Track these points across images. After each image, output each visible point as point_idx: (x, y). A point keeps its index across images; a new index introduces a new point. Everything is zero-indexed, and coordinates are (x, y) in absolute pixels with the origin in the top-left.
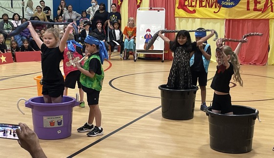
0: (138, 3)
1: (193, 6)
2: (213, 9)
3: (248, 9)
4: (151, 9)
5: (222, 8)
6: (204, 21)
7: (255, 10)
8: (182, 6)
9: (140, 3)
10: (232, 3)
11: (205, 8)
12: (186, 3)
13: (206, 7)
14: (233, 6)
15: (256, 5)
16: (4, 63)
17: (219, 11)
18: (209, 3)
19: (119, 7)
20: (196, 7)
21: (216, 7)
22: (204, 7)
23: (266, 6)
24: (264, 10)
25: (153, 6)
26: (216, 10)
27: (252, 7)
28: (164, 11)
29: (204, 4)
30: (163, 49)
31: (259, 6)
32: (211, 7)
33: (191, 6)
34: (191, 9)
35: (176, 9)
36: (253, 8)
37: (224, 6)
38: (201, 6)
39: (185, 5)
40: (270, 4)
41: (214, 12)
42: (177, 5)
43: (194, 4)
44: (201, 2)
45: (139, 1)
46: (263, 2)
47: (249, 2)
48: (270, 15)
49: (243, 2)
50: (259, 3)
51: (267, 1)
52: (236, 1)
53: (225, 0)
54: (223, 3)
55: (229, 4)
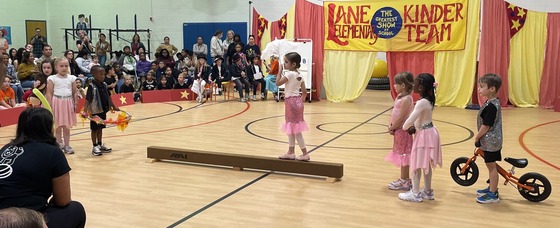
1: (345, 37)
2: (369, 40)
3: (410, 40)
4: (296, 40)
5: (379, 39)
6: (360, 54)
7: (418, 40)
8: (332, 37)
9: (284, 34)
10: (391, 33)
11: (359, 39)
12: (337, 33)
14: (391, 36)
15: (418, 35)
16: (124, 104)
17: (375, 42)
18: (363, 34)
19: (260, 38)
20: (348, 38)
21: (371, 38)
22: (358, 37)
23: (430, 36)
24: (427, 41)
25: (298, 36)
26: (372, 41)
28: (311, 43)
29: (358, 34)
30: (310, 87)
31: (422, 36)
32: (366, 38)
33: (343, 37)
34: (342, 40)
35: (326, 41)
36: (415, 38)
37: (382, 36)
38: (354, 36)
39: (335, 36)
40: (434, 34)
41: (370, 43)
42: (327, 36)
43: (346, 34)
44: (354, 31)
45: (283, 31)
46: (427, 31)
47: (410, 32)
48: (435, 46)
49: (403, 32)
50: (423, 32)
51: (432, 30)
52: (396, 30)
53: (382, 29)
54: (380, 33)
55: (387, 34)
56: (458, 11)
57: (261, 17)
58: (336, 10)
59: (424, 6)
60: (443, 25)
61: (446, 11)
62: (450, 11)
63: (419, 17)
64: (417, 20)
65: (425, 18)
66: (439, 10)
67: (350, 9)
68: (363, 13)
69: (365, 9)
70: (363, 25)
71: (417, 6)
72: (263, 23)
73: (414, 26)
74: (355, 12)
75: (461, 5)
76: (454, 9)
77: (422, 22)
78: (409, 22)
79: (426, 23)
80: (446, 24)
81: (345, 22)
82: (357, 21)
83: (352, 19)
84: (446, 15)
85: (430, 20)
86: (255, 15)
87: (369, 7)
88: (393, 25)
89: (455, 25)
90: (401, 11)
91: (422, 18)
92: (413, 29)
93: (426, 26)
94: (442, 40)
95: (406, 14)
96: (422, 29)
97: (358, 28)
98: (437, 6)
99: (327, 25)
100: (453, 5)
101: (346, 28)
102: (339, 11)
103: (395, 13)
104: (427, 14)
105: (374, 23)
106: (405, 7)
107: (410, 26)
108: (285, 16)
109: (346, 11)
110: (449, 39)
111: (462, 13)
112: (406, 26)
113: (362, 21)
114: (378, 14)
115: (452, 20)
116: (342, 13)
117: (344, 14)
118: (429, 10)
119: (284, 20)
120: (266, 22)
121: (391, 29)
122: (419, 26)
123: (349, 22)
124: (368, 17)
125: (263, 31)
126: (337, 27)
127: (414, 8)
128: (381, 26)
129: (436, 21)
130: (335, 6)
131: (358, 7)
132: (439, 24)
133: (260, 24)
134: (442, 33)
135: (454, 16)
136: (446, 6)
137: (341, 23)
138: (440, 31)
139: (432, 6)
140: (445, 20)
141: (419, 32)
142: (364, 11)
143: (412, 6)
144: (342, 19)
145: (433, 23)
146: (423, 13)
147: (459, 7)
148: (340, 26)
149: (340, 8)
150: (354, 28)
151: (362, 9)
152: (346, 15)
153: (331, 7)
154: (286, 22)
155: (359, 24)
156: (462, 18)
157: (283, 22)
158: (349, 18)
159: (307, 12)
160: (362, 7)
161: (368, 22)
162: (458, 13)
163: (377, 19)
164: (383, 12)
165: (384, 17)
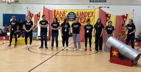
0: (38, 19)
9: (39, 19)
10: (73, 20)
14: (73, 21)
15: (81, 21)
20: (60, 21)
23: (84, 21)
31: (82, 21)
40: (86, 20)
44: (62, 19)
45: (38, 18)
46: (83, 20)
50: (82, 20)
51: (85, 19)
53: (70, 19)
54: (70, 20)
55: (72, 20)
56: (92, 14)
57: (31, 13)
58: (56, 12)
59: (82, 12)
60: (88, 18)
61: (89, 14)
62: (90, 14)
63: (81, 15)
64: (81, 16)
65: (83, 16)
66: (87, 14)
67: (61, 12)
68: (64, 13)
69: (65, 12)
70: (64, 17)
71: (81, 12)
72: (32, 15)
73: (80, 18)
74: (62, 13)
75: (93, 12)
76: (91, 13)
77: (82, 17)
78: (78, 17)
79: (83, 17)
80: (89, 18)
81: (59, 16)
82: (63, 16)
83: (61, 15)
84: (89, 15)
85: (84, 16)
86: (29, 12)
87: (66, 11)
88: (74, 17)
90: (76, 13)
91: (82, 16)
92: (79, 19)
93: (83, 18)
95: (77, 14)
96: (82, 19)
97: (63, 18)
98: (86, 12)
99: (53, 17)
100: (91, 12)
101: (59, 18)
102: (57, 12)
103: (74, 14)
104: (83, 14)
105: (68, 16)
106: (77, 12)
107: (79, 18)
108: (40, 13)
109: (59, 12)
113: (64, 16)
114: (69, 14)
115: (91, 17)
116: (58, 13)
117: (59, 13)
118: (84, 13)
119: (39, 14)
120: (33, 15)
121: (73, 19)
122: (81, 18)
123: (60, 16)
124: (66, 15)
125: (32, 17)
127: (80, 13)
128: (70, 17)
129: (86, 17)
130: (56, 11)
131: (63, 11)
132: (87, 18)
133: (31, 15)
135: (91, 15)
136: (89, 12)
137: (58, 16)
139: (85, 12)
140: (89, 17)
141: (81, 20)
142: (65, 13)
143: (79, 12)
144: (58, 15)
145: (85, 17)
146: (82, 14)
147: (92, 13)
148: (58, 17)
149: (58, 11)
150: (62, 18)
151: (64, 12)
152: (59, 14)
153: (55, 11)
154: (40, 15)
155: (63, 17)
156: (93, 16)
157: (39, 15)
158: (60, 14)
159: (47, 12)
160: (64, 11)
161: (66, 16)
162: (92, 15)
163: (69, 15)
164: (71, 13)
165: (71, 15)
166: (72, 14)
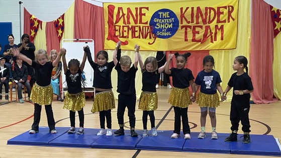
0: (60, 34)
1: (125, 37)
2: (148, 40)
3: (186, 40)
5: (157, 39)
7: (194, 40)
8: (112, 37)
9: (62, 34)
10: (168, 34)
11: (138, 39)
12: (117, 33)
13: (140, 38)
14: (169, 36)
15: (194, 36)
17: (154, 42)
18: (142, 34)
19: (33, 38)
20: (128, 38)
21: (150, 38)
22: (137, 37)
23: (205, 36)
24: (203, 41)
26: (151, 41)
27: (190, 37)
28: (93, 43)
29: (137, 34)
31: (197, 36)
32: (146, 38)
33: (123, 37)
34: (122, 40)
35: (106, 41)
36: (192, 38)
37: (160, 37)
38: (134, 36)
39: (115, 36)
40: (209, 34)
41: (149, 43)
42: (106, 36)
43: (125, 34)
44: (134, 32)
45: (60, 31)
46: (202, 32)
47: (186, 33)
48: (209, 46)
49: (180, 33)
50: (198, 33)
51: (206, 30)
52: (173, 31)
53: (160, 30)
54: (159, 33)
55: (165, 34)
56: (230, 13)
57: (33, 17)
58: (116, 11)
59: (198, 8)
60: (216, 26)
61: (218, 13)
62: (223, 13)
63: (195, 18)
64: (192, 22)
65: (200, 20)
66: (212, 12)
67: (129, 10)
68: (141, 15)
69: (144, 11)
70: (141, 25)
71: (193, 8)
73: (190, 27)
74: (134, 13)
75: (233, 7)
76: (226, 11)
77: (198, 23)
78: (185, 23)
79: (201, 24)
80: (220, 25)
81: (124, 22)
82: (136, 22)
83: (131, 20)
84: (219, 16)
85: (204, 21)
86: (26, 15)
87: (147, 9)
88: (171, 26)
89: (227, 27)
90: (177, 12)
92: (189, 29)
93: (201, 27)
94: (215, 40)
95: (182, 16)
96: (197, 29)
97: (137, 29)
98: (211, 9)
99: (107, 26)
100: (225, 7)
101: (126, 29)
102: (119, 12)
103: (172, 14)
104: (202, 15)
105: (152, 24)
106: (182, 9)
107: (186, 27)
108: (63, 17)
109: (125, 12)
110: (222, 39)
111: (233, 14)
112: (182, 27)
113: (141, 22)
114: (156, 15)
115: (225, 21)
116: (121, 14)
117: (123, 15)
118: (204, 12)
119: (61, 21)
120: (40, 22)
121: (168, 30)
122: (194, 27)
123: (129, 23)
124: (147, 18)
125: (37, 31)
126: (117, 28)
127: (190, 10)
128: (159, 26)
129: (210, 22)
130: (114, 7)
131: (136, 9)
132: (212, 25)
133: (33, 24)
134: (216, 34)
135: (226, 18)
136: (219, 8)
137: (121, 23)
138: (213, 31)
139: (206, 8)
140: (219, 21)
141: (195, 33)
142: (143, 13)
143: (187, 8)
144: (122, 19)
145: (208, 25)
146: (197, 14)
147: (231, 9)
148: (120, 26)
149: (120, 9)
150: (133, 28)
151: (141, 11)
152: (125, 16)
153: (111, 8)
154: (63, 23)
155: (138, 25)
156: (233, 19)
157: (61, 23)
158: (128, 18)
159: (86, 12)
160: (141, 9)
161: (146, 23)
162: (230, 15)
163: (156, 20)
164: (160, 13)
165: (162, 19)
166: (166, 15)
